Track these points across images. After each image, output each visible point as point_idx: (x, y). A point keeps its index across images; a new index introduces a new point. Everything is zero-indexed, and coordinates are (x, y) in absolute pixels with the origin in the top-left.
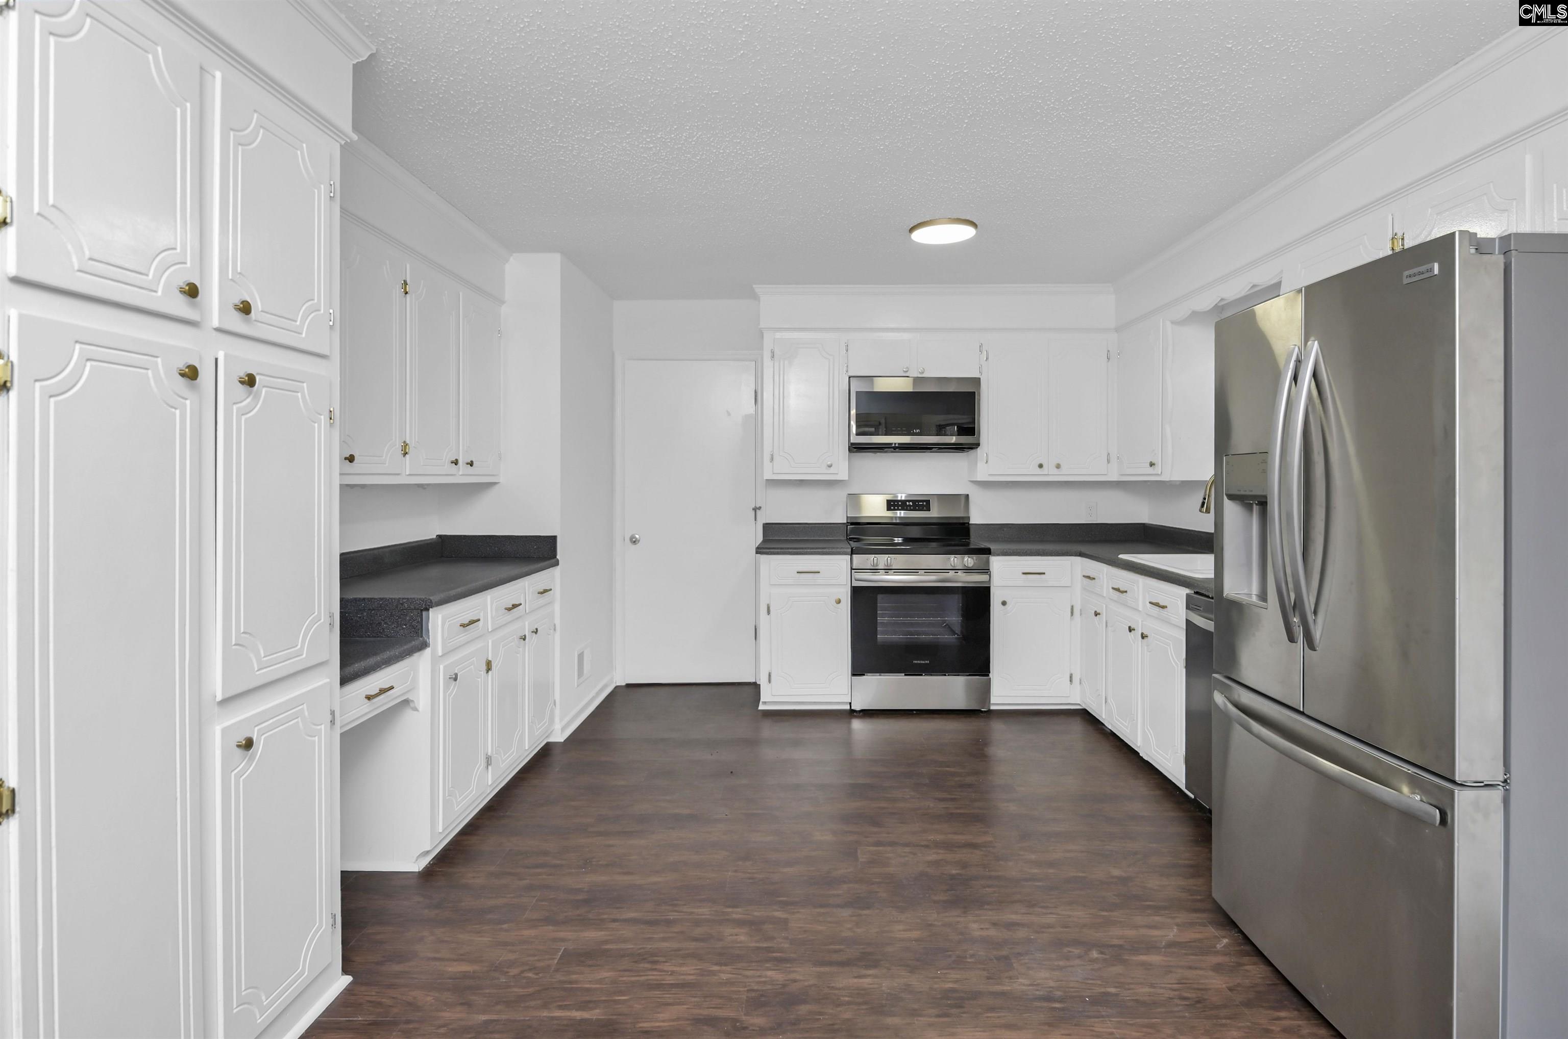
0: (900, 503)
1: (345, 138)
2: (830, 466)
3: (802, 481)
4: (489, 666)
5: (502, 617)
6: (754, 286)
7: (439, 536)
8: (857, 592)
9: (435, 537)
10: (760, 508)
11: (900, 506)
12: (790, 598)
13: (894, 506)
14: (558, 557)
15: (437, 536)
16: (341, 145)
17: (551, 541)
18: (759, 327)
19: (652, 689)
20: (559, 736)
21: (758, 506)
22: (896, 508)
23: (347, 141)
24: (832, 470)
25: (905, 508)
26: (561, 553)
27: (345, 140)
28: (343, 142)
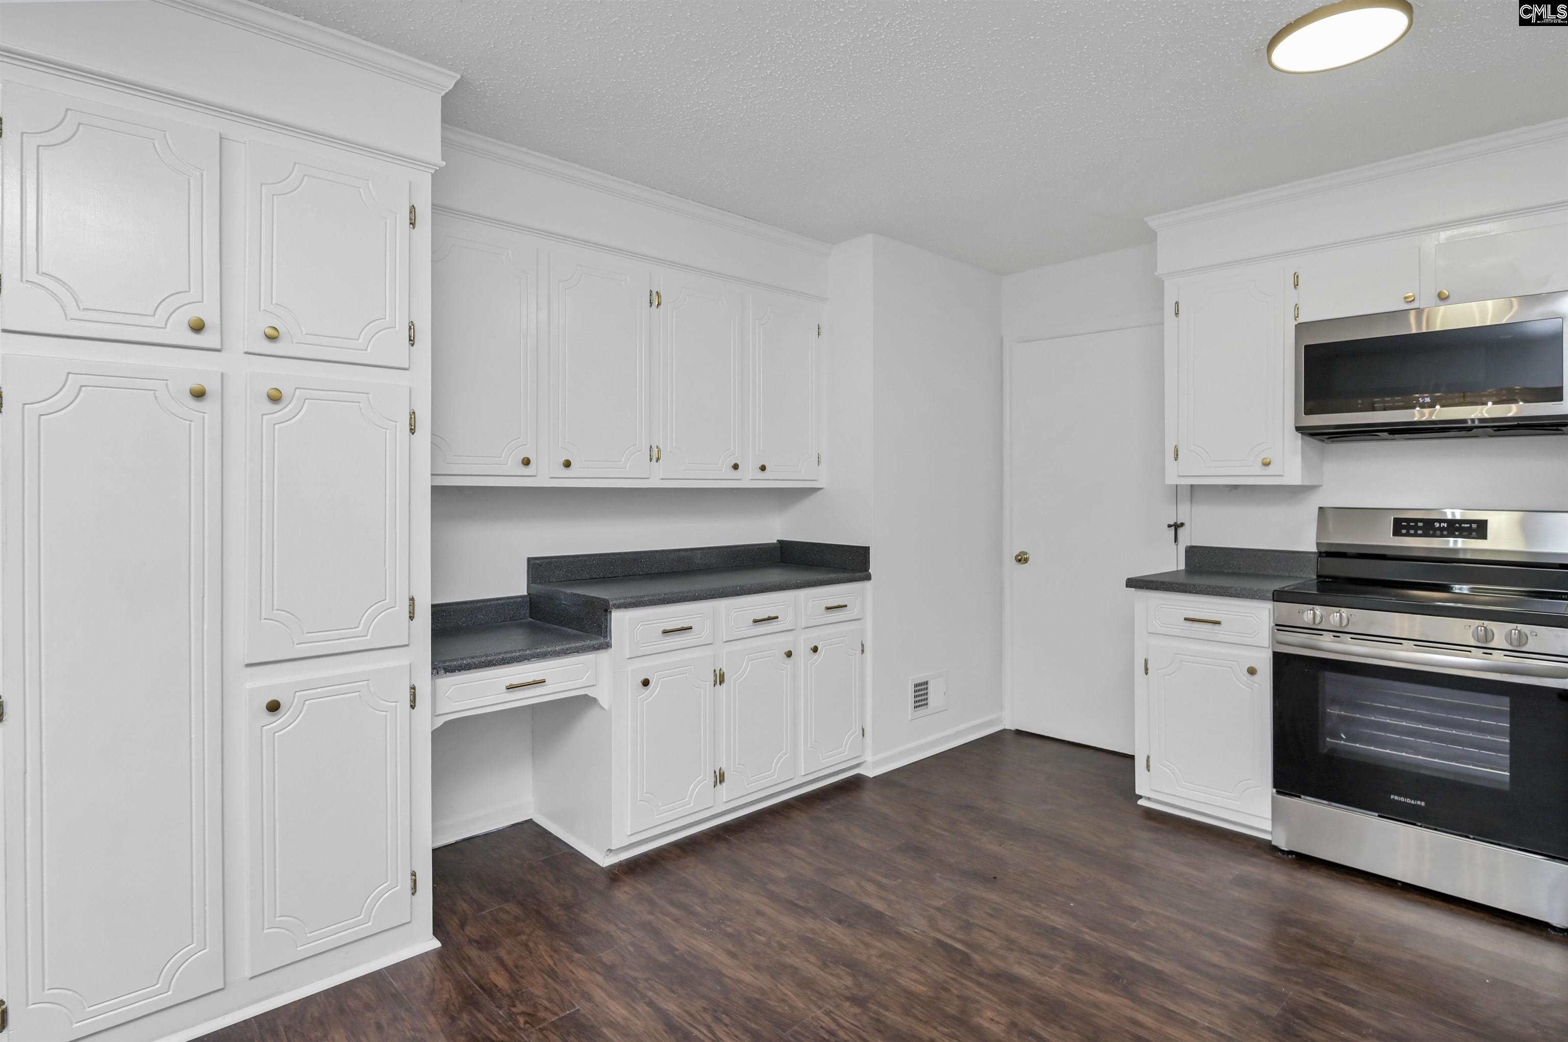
0: (1420, 524)
1: (434, 167)
2: (1267, 464)
3: (1235, 487)
4: (720, 678)
5: (746, 628)
6: (1146, 219)
7: (780, 542)
8: (1282, 662)
9: (776, 542)
10: (1182, 525)
11: (1420, 528)
12: (1178, 656)
13: (1408, 528)
14: (870, 571)
15: (778, 541)
16: (432, 174)
17: (863, 553)
18: (1156, 274)
19: (1037, 742)
20: (871, 772)
21: (1179, 522)
22: (1412, 532)
23: (436, 170)
24: (1270, 470)
25: (1431, 532)
26: (874, 568)
27: (434, 169)
28: (433, 171)
